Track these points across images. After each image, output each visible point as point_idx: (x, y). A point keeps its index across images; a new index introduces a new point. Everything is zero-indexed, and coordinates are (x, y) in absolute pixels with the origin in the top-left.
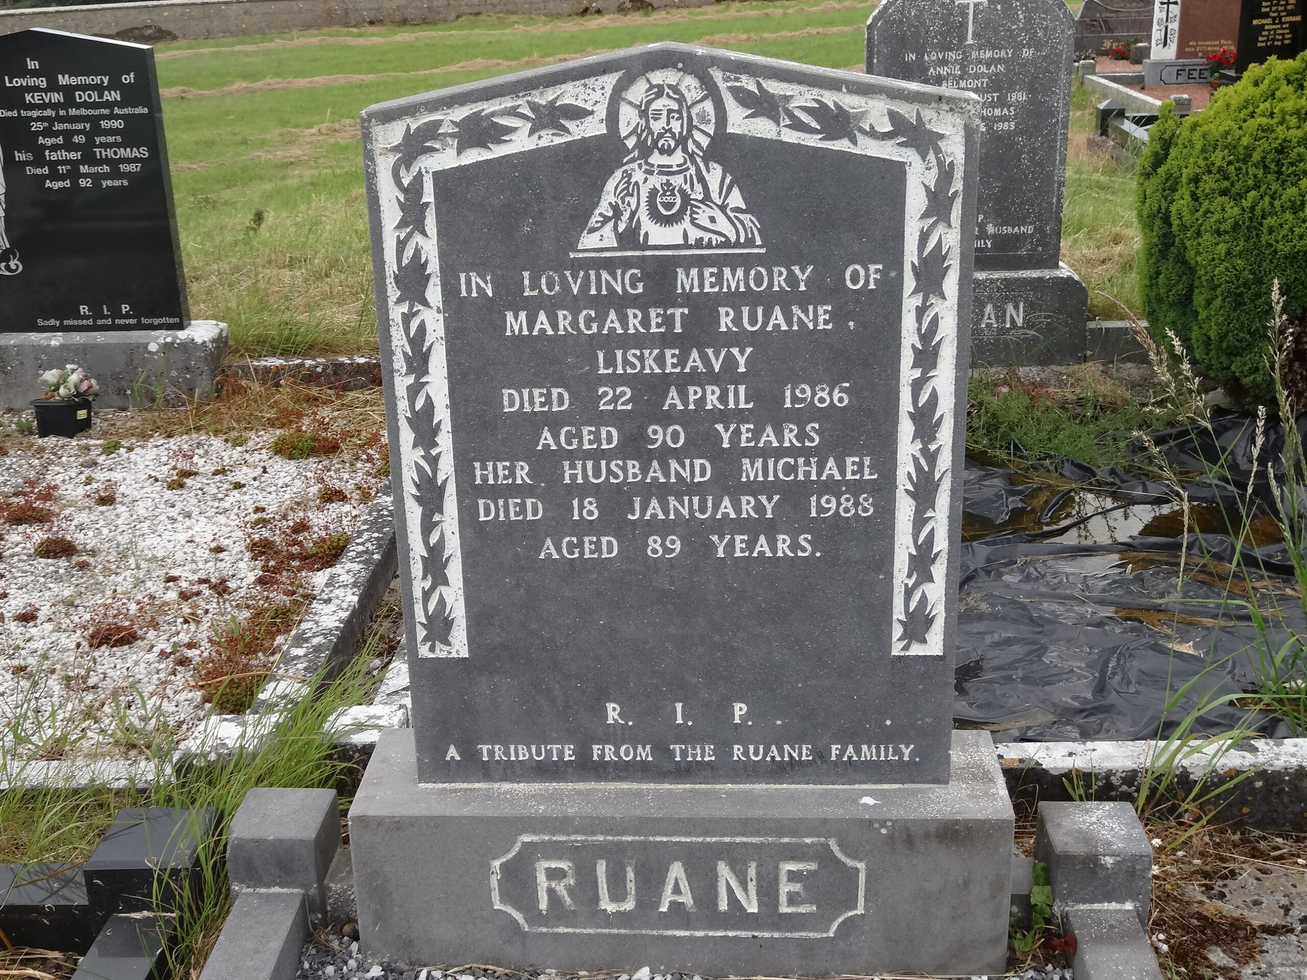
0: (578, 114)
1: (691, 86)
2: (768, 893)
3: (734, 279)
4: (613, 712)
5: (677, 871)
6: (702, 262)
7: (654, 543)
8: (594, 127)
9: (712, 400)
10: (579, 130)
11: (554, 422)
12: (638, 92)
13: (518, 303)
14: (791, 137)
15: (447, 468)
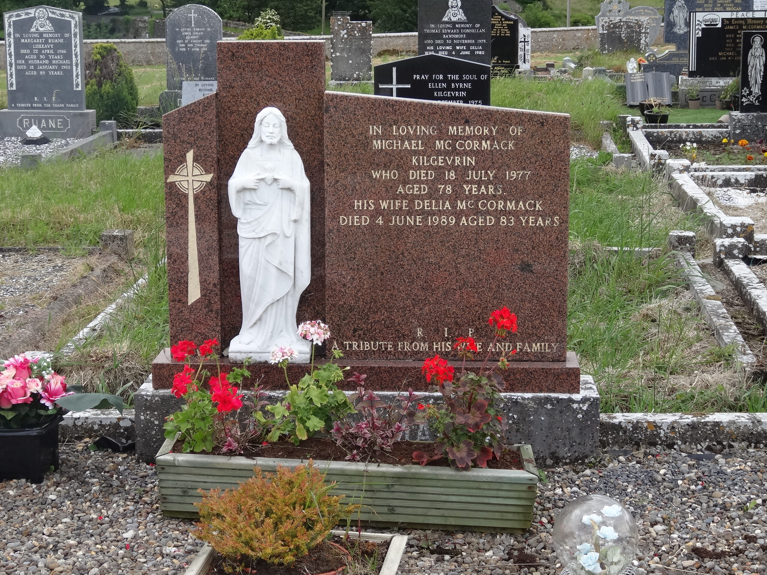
2: (56, 125)
3: (51, 35)
4: (36, 99)
5: (43, 121)
7: (41, 72)
9: (48, 52)
11: (28, 54)
12: (38, 11)
13: (23, 38)
14: (57, 17)
15: (13, 61)
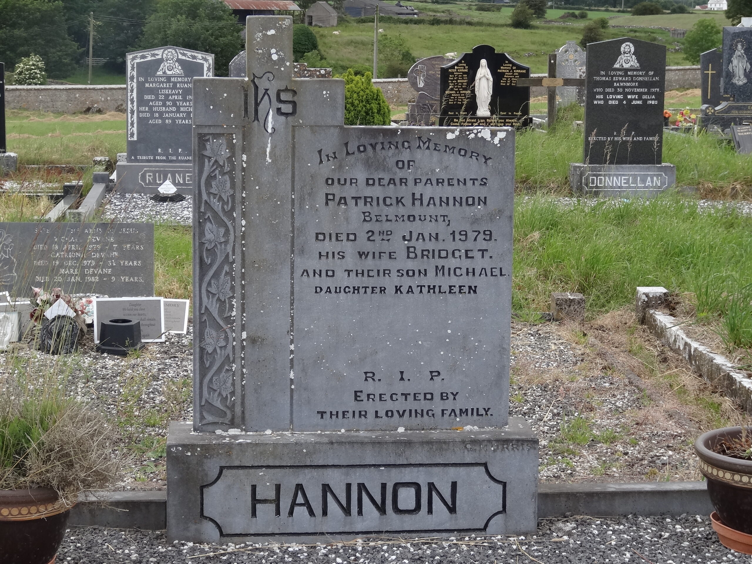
0: (158, 55)
1: (173, 51)
2: (184, 179)
4: (159, 150)
5: (169, 175)
6: (175, 77)
7: (167, 121)
8: (160, 57)
9: (176, 98)
10: (157, 57)
11: (152, 101)
12: (166, 52)
13: (148, 82)
14: (188, 59)
15: (135, 108)
